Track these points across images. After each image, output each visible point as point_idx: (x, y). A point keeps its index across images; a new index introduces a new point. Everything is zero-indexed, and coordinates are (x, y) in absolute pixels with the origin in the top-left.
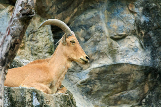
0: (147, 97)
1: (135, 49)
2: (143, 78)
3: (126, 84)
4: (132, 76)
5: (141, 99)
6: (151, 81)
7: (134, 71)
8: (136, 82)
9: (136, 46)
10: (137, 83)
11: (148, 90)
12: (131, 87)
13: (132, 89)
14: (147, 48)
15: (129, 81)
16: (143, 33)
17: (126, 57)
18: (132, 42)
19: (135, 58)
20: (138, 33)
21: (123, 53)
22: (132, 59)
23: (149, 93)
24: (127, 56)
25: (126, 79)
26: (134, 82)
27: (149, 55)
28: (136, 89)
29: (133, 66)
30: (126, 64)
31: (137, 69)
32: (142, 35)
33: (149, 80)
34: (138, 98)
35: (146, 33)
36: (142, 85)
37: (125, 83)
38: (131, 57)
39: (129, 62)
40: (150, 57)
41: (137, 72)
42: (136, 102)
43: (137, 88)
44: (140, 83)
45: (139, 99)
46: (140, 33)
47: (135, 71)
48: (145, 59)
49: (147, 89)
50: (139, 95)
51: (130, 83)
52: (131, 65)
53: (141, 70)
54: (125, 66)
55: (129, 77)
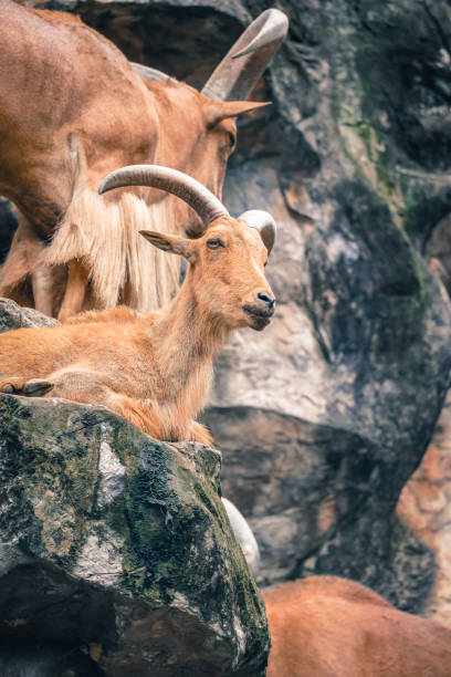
0: (324, 551)
1: (300, 357)
2: (321, 475)
3: (252, 492)
4: (279, 462)
5: (299, 556)
6: (346, 489)
7: (289, 442)
8: (291, 486)
9: (303, 348)
10: (295, 490)
11: (332, 526)
12: (269, 504)
13: (270, 512)
14: (343, 362)
15: (266, 480)
16: (333, 301)
17: (267, 387)
18: (289, 329)
19: (299, 391)
20: (314, 299)
21: (256, 369)
22: (287, 396)
23: (333, 537)
24: (271, 381)
25: (254, 473)
26: (284, 484)
27: (347, 388)
28: (287, 516)
29: (290, 425)
30: (266, 412)
31: (303, 437)
32: (326, 306)
33: (340, 486)
34: (290, 552)
35: (342, 303)
36: (313, 503)
37: (250, 488)
38: (282, 386)
39: (273, 407)
40: (351, 396)
41: (302, 450)
42: (280, 567)
43: (290, 511)
44: (305, 491)
45: (291, 556)
46: (321, 299)
47: (295, 444)
48: (332, 400)
49: (326, 519)
50: (295, 540)
51: (267, 489)
52: (280, 419)
53: (317, 443)
54: (261, 420)
55: (267, 465)
